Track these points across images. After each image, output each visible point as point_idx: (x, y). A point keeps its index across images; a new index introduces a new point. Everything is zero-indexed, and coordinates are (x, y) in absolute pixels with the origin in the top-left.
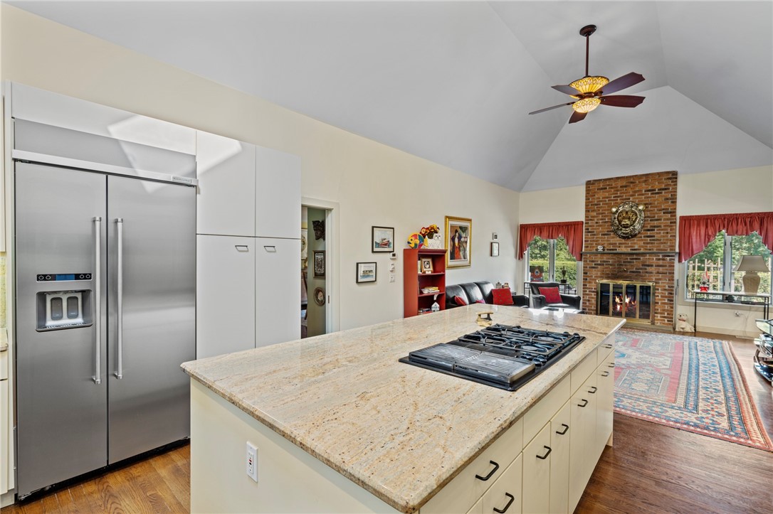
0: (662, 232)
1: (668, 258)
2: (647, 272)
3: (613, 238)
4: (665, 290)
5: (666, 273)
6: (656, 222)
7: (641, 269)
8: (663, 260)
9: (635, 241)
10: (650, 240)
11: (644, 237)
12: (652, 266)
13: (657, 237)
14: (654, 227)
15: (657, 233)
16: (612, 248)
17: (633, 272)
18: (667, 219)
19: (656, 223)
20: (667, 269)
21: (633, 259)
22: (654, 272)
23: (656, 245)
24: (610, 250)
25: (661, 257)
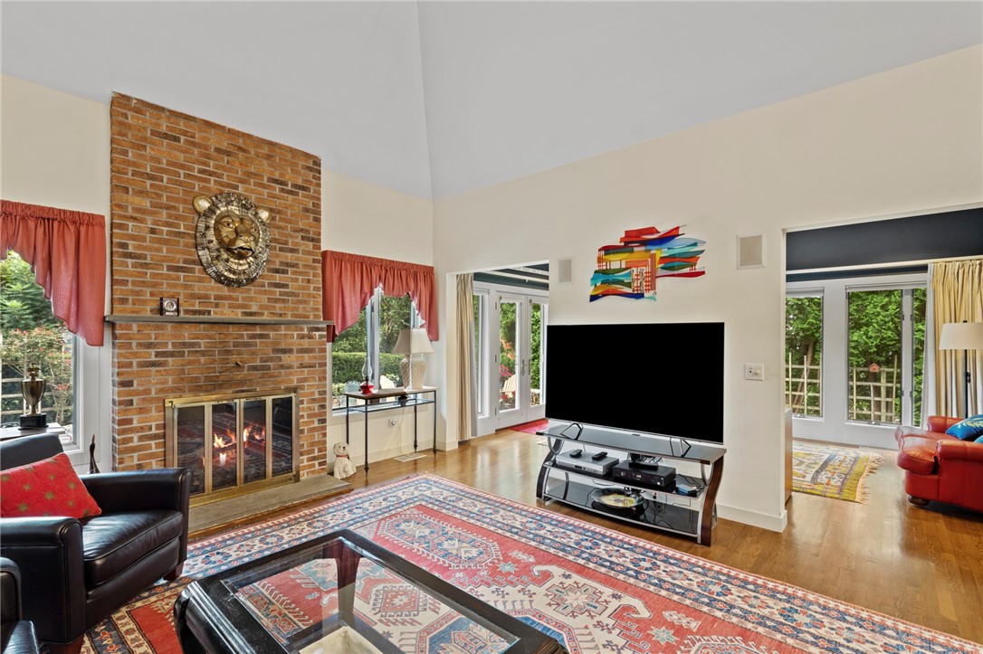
0: (300, 278)
1: (317, 333)
2: (282, 367)
3: (200, 280)
4: (314, 400)
5: (315, 367)
6: (289, 255)
7: (271, 359)
8: (310, 337)
9: (252, 294)
10: (281, 294)
11: (270, 285)
12: (290, 351)
13: (292, 287)
14: (288, 265)
15: (292, 280)
16: (197, 308)
17: (255, 368)
18: (309, 253)
19: (289, 257)
20: (315, 358)
21: (254, 337)
22: (296, 364)
23: (290, 305)
24: (195, 312)
25: (306, 332)
